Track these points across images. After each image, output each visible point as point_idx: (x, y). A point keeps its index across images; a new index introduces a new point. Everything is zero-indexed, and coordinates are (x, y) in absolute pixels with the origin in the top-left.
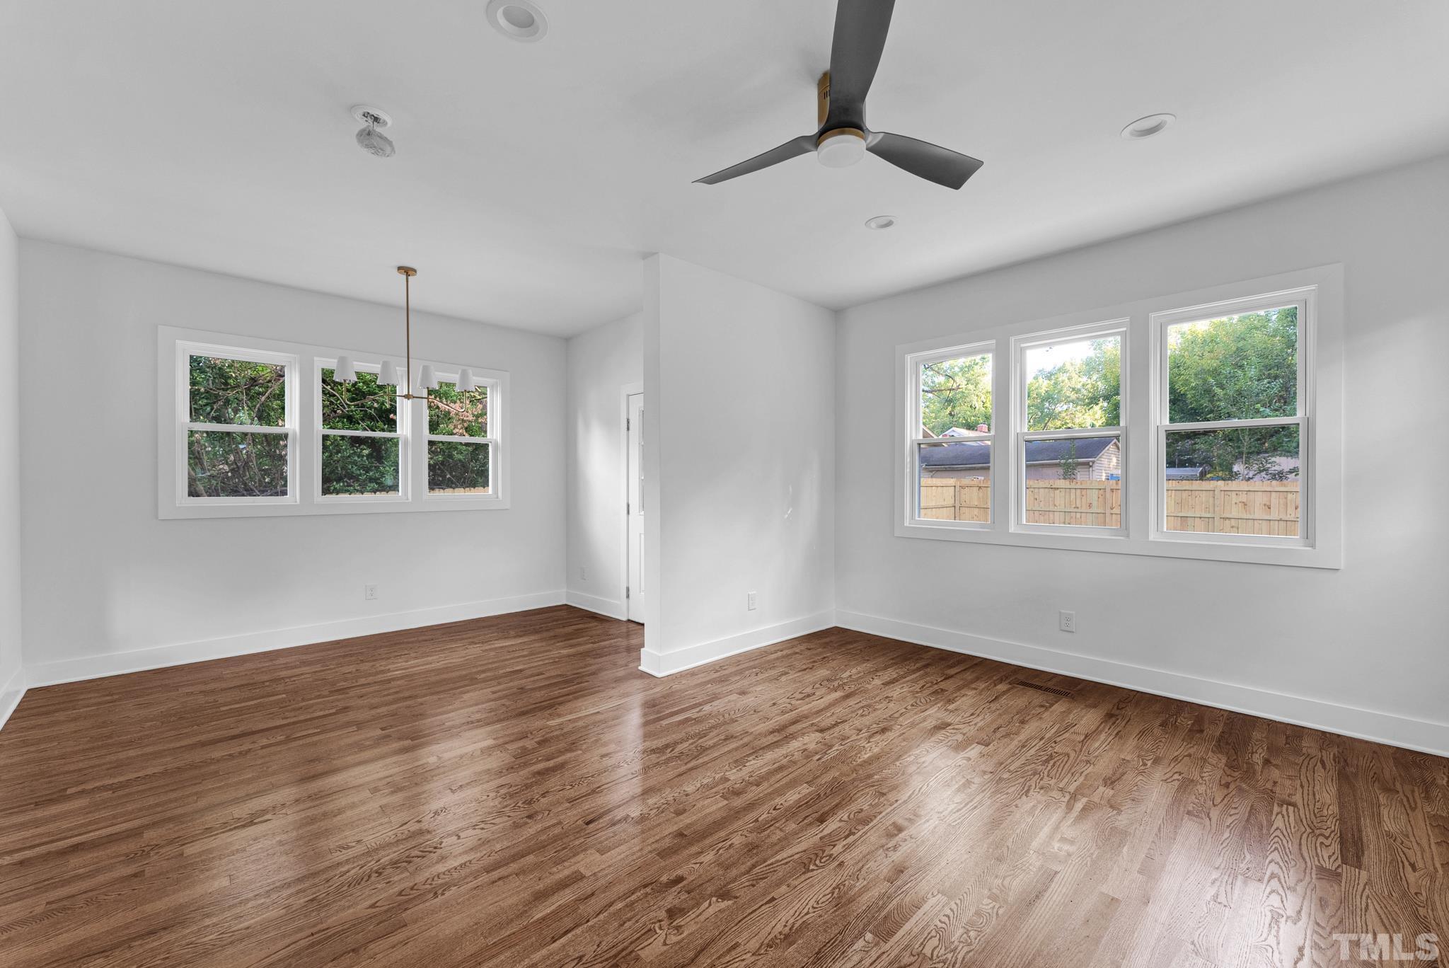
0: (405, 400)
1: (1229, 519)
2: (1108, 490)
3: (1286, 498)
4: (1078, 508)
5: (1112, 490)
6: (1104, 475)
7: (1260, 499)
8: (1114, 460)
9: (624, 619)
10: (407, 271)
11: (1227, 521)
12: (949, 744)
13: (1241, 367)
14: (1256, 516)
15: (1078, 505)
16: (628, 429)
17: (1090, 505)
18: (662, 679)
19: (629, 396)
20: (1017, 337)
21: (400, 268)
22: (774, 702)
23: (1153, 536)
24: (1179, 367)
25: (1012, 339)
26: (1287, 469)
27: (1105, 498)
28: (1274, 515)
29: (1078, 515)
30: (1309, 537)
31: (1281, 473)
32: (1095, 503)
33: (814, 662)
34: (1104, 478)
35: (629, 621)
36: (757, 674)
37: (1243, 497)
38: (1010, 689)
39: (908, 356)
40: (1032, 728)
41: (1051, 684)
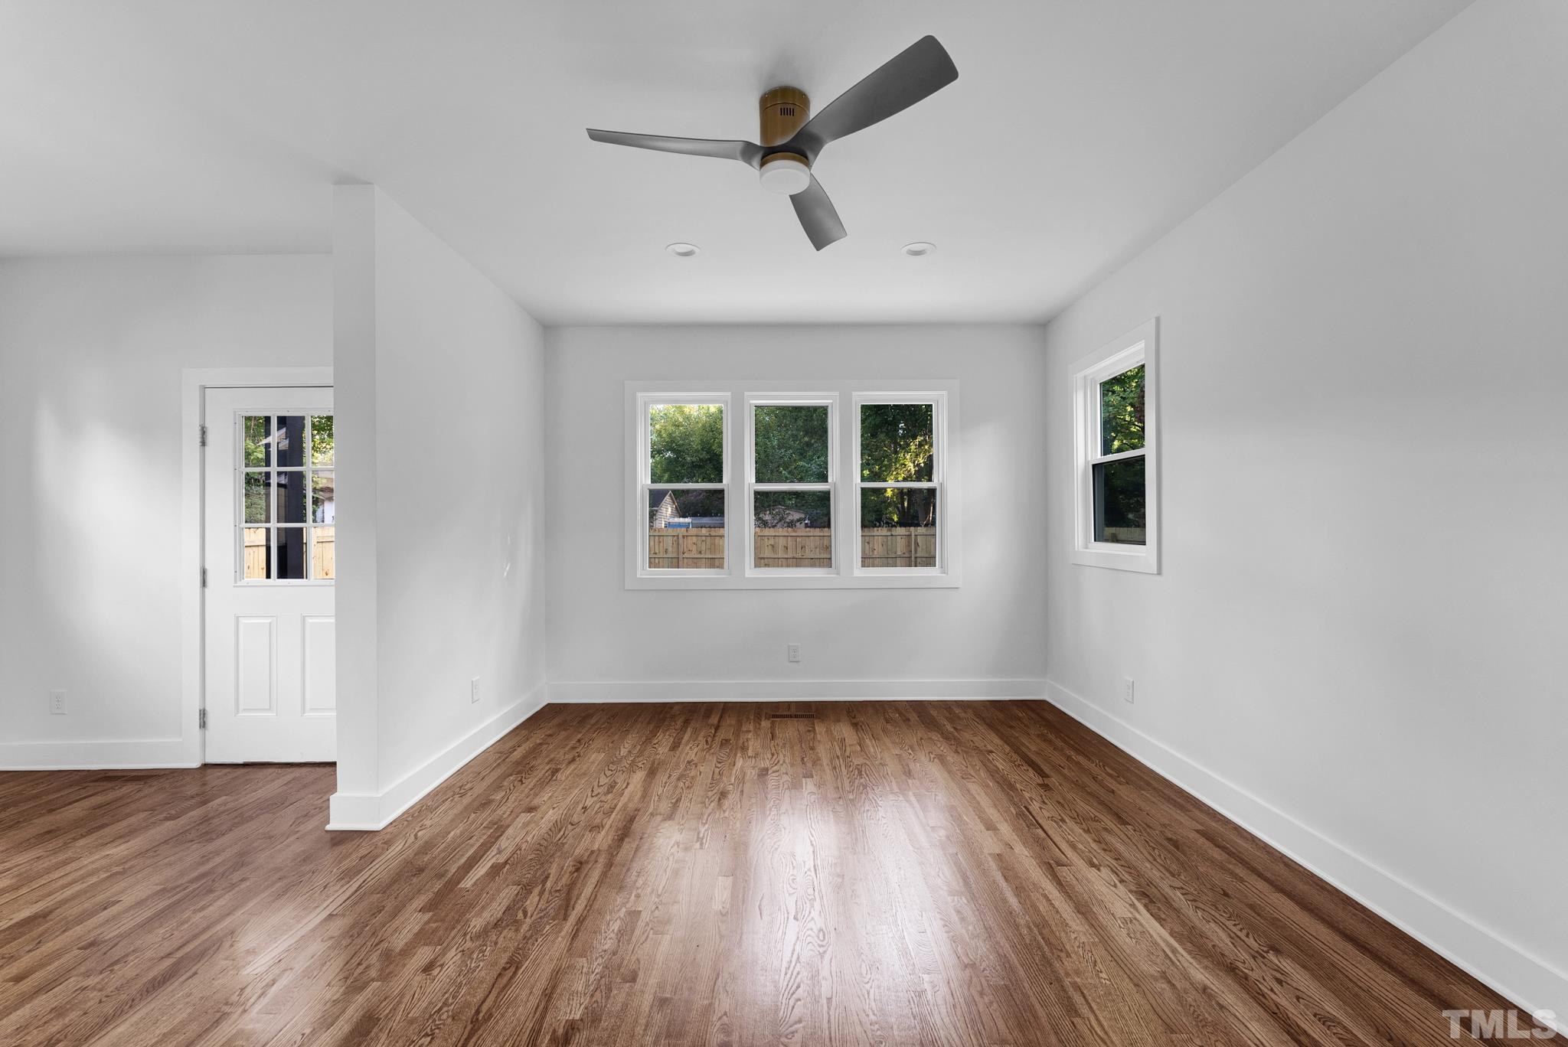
1: (764, 558)
2: (680, 537)
3: (796, 541)
5: (683, 537)
6: (663, 523)
7: (781, 542)
8: (670, 509)
9: (195, 764)
11: (763, 561)
12: (786, 786)
13: (768, 438)
14: (780, 556)
15: (657, 551)
17: (666, 551)
18: (385, 831)
19: (205, 388)
20: (750, 394)
22: (581, 806)
24: (713, 431)
25: (747, 394)
26: (795, 519)
27: (678, 544)
28: (790, 555)
29: (657, 560)
30: (944, 567)
31: (792, 521)
32: (670, 549)
33: (573, 748)
34: (663, 525)
35: (206, 766)
36: (521, 781)
37: (772, 541)
38: (773, 723)
39: (639, 395)
40: (823, 751)
41: (793, 711)
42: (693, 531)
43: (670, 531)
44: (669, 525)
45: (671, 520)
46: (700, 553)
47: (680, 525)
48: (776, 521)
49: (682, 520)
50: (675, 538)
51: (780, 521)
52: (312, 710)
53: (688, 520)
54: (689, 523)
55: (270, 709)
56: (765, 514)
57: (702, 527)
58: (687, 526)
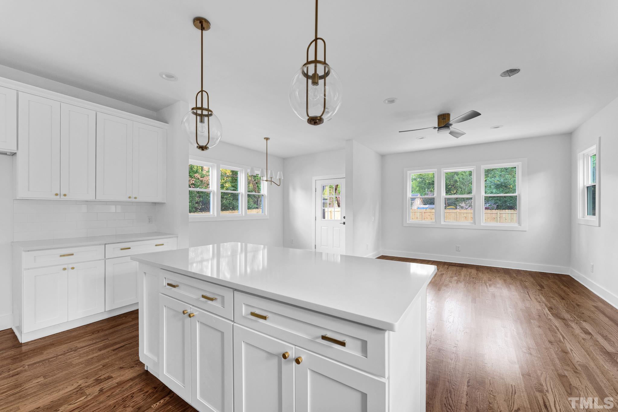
0: (266, 182)
2: (423, 213)
4: (413, 219)
6: (416, 207)
8: (419, 202)
10: (267, 139)
16: (316, 191)
19: (316, 180)
20: (443, 169)
21: (265, 138)
23: (482, 224)
25: (442, 169)
27: (422, 215)
30: (519, 223)
32: (419, 217)
34: (416, 208)
38: (448, 267)
39: (408, 172)
40: (463, 273)
41: (456, 265)
42: (428, 210)
43: (419, 210)
44: (418, 208)
45: (420, 206)
46: (432, 219)
47: (423, 208)
48: (467, 207)
49: (424, 206)
50: (421, 213)
51: (470, 206)
52: (335, 247)
53: (427, 206)
54: (427, 207)
55: (327, 246)
56: (462, 204)
57: (432, 209)
58: (426, 208)
